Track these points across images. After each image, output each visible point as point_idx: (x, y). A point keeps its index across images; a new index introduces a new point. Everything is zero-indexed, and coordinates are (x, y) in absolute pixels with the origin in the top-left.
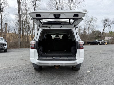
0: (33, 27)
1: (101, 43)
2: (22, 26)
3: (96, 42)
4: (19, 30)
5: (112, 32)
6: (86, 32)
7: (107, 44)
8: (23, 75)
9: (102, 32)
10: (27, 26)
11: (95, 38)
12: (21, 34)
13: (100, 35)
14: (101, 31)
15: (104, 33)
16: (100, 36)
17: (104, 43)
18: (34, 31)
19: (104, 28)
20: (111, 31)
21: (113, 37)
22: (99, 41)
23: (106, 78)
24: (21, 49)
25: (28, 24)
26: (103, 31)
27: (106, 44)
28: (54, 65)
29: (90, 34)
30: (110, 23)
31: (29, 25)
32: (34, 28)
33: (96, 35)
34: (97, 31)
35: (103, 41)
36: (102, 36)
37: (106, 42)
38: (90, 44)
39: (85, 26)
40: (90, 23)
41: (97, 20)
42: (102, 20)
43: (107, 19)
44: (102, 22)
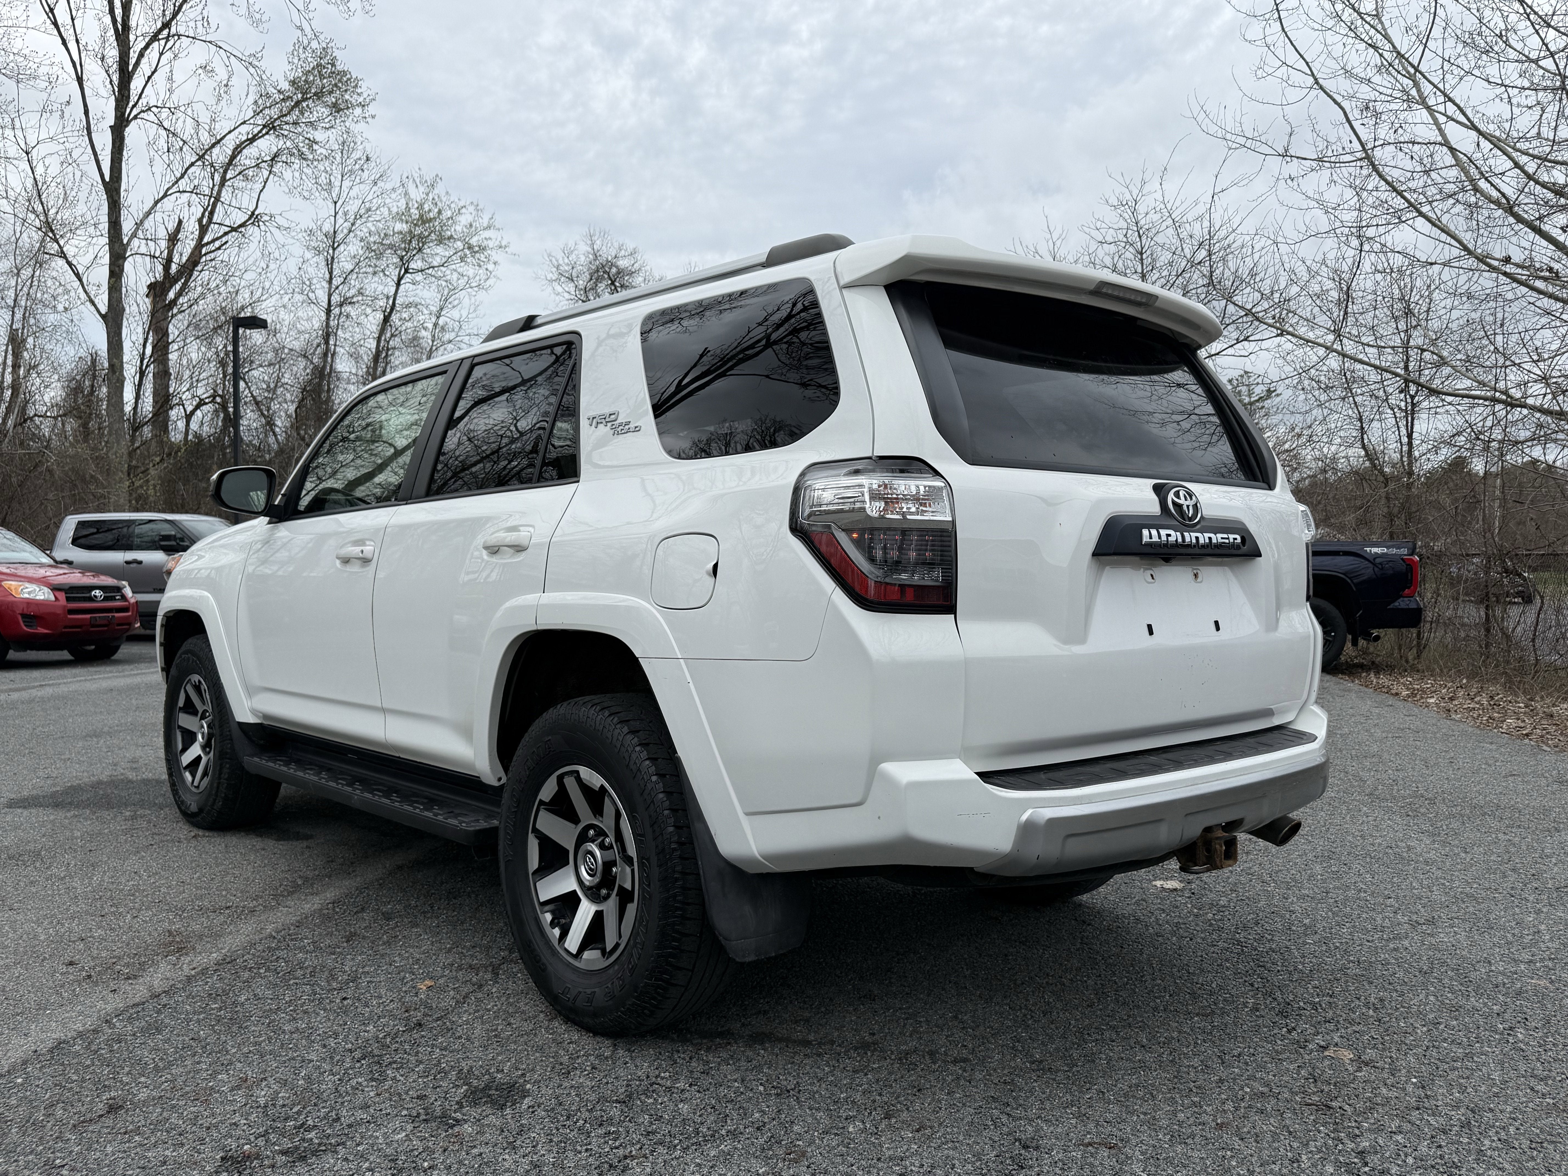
39: (328, 311)
40: (400, 279)
41: (495, 255)
42: (566, 261)
43: (623, 263)
44: (559, 289)
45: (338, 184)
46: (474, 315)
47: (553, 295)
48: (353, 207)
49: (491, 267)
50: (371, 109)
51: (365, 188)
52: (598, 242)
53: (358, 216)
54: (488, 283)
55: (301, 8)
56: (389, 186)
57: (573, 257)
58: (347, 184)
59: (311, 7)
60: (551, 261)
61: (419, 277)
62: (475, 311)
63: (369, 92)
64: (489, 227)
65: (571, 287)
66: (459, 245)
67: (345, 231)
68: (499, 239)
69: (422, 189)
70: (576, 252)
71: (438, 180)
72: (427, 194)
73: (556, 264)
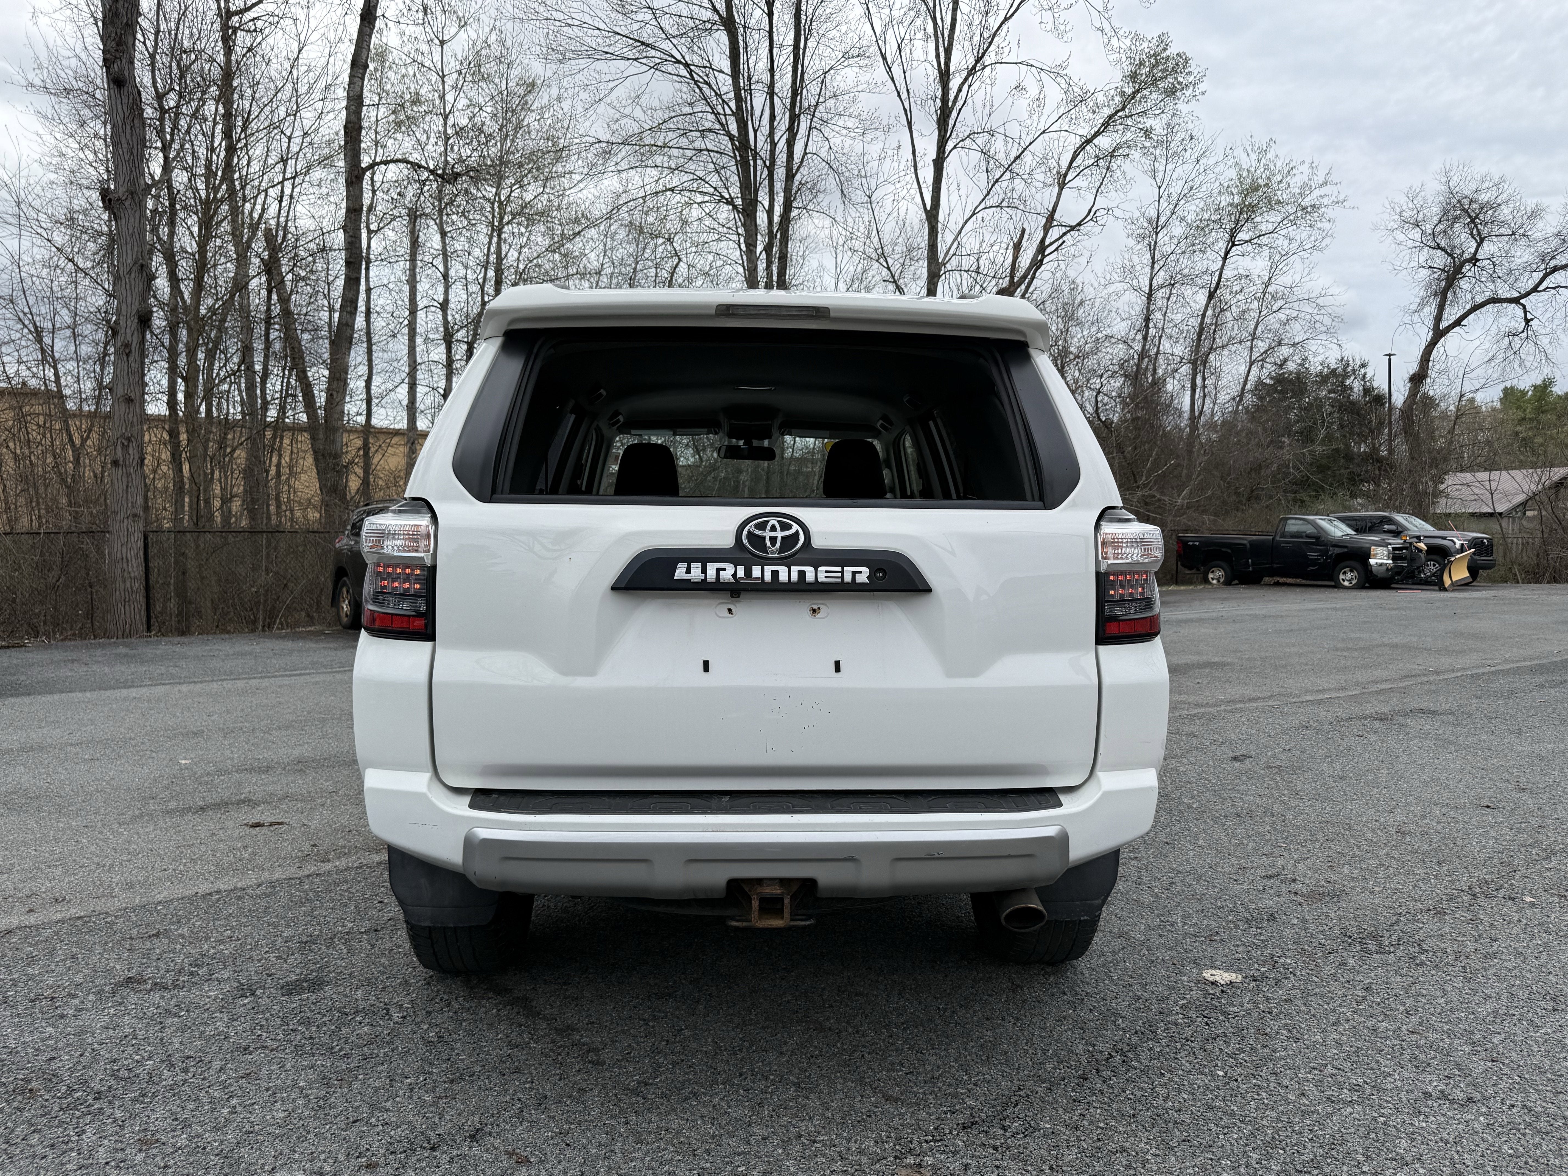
0: (349, 304)
1: (1380, 558)
2: (162, 283)
3: (1319, 539)
4: (125, 350)
5: (1543, 389)
6: (1171, 386)
7: (1473, 570)
8: (239, 1033)
9: (1399, 398)
10: (240, 285)
11: (1304, 483)
12: (157, 407)
13: (1374, 432)
14: (1380, 383)
15: (1429, 402)
16: (1373, 457)
17: (1432, 568)
18: (357, 356)
19: (1439, 334)
20: (1526, 382)
21: (1558, 473)
22: (1362, 526)
23: (1479, 1067)
24: (166, 647)
25: (259, 245)
26: (1418, 379)
27: (1460, 573)
28: (734, 885)
29: (1228, 426)
30: (1523, 255)
31: (271, 267)
32: (360, 321)
33: (1307, 436)
34: (1323, 379)
35: (1416, 525)
36: (1402, 447)
37: (1457, 539)
38: (1216, 575)
39: (1150, 296)
40: (1227, 253)
41: (1330, 212)
42: (1411, 205)
43: (1484, 197)
44: (1401, 237)
45: (1162, 168)
46: (1308, 279)
47: (1393, 246)
48: (1176, 188)
49: (1326, 225)
50: (1202, 87)
51: (1188, 167)
52: (1455, 178)
53: (1182, 196)
54: (1324, 244)
55: (1101, 9)
56: (1212, 161)
57: (1419, 201)
58: (1170, 167)
59: (1110, 6)
60: (1393, 208)
61: (1248, 247)
62: (1309, 274)
63: (1199, 69)
64: (1325, 183)
65: (1416, 234)
66: (1291, 209)
67: (1168, 214)
68: (1336, 194)
69: (1254, 156)
70: (1423, 194)
71: (1272, 144)
72: (1259, 161)
73: (1398, 210)
